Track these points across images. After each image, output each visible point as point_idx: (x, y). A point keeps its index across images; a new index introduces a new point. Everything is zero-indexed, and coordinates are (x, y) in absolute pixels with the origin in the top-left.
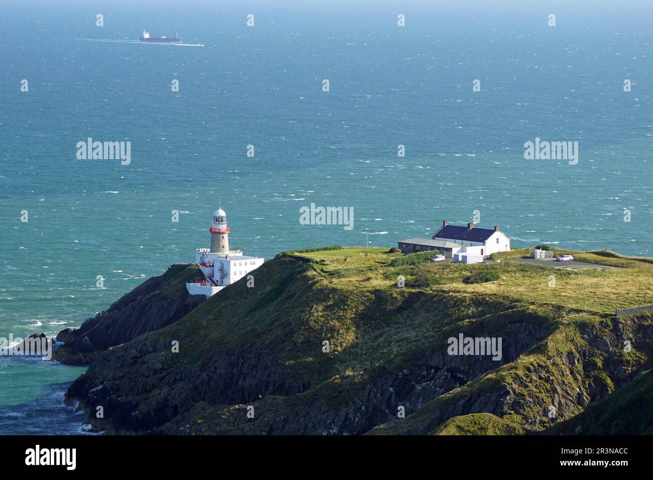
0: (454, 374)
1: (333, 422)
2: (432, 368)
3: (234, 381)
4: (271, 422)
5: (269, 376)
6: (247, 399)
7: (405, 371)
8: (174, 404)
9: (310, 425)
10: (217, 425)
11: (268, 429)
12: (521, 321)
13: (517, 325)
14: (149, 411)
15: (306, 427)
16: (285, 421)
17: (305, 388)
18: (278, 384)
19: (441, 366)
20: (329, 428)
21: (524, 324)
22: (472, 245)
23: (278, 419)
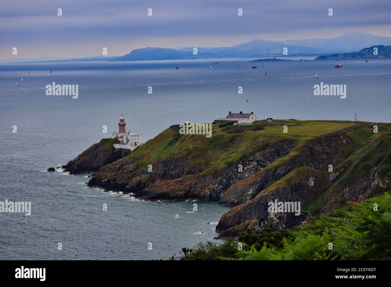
0: (258, 163)
1: (216, 183)
2: (250, 161)
3: (167, 172)
4: (190, 184)
5: (183, 169)
6: (174, 178)
7: (240, 162)
8: (143, 182)
9: (207, 184)
10: (169, 187)
11: (190, 187)
12: (283, 141)
13: (283, 143)
14: (133, 185)
15: (205, 185)
16: (196, 184)
17: (200, 172)
18: (188, 171)
19: (253, 160)
20: (214, 185)
21: (285, 142)
23: (193, 183)
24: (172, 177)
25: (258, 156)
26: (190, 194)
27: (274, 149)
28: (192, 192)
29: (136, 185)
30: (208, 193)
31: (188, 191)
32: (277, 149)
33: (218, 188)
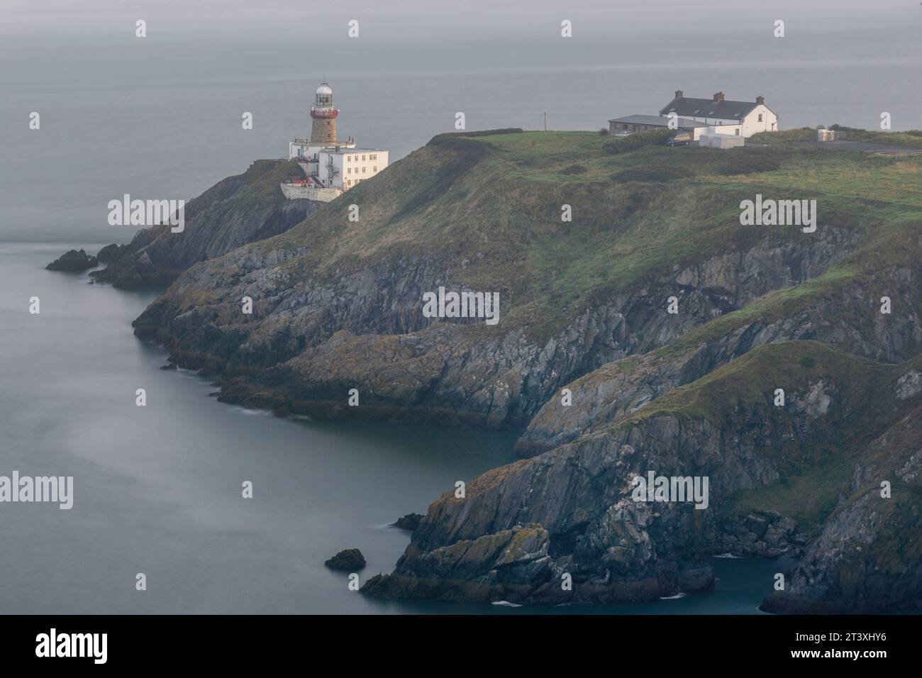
1: (538, 359)
2: (681, 287)
4: (445, 358)
6: (404, 328)
7: (642, 291)
9: (503, 362)
10: (368, 360)
11: (441, 366)
14: (263, 343)
15: (497, 365)
16: (467, 357)
19: (695, 285)
22: (721, 124)
23: (456, 354)
24: (398, 324)
25: (714, 270)
26: (441, 392)
27: (778, 250)
28: (448, 386)
29: (273, 344)
30: (503, 393)
31: (435, 382)
32: (793, 250)
33: (542, 381)
